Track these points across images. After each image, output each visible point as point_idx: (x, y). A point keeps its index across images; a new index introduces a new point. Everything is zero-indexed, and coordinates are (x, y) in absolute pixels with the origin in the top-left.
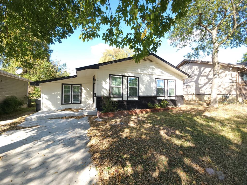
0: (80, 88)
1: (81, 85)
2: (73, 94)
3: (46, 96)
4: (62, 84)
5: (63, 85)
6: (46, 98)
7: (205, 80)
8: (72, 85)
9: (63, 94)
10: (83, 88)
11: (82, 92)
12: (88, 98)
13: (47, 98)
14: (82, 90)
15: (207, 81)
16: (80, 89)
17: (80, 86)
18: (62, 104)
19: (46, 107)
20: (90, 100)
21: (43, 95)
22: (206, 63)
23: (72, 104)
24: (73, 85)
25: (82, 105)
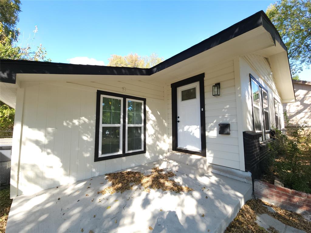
0: (143, 107)
1: (144, 100)
2: (127, 126)
3: (40, 135)
4: (99, 93)
5: (102, 96)
6: (37, 143)
7: (298, 106)
8: (125, 97)
9: (101, 125)
10: (150, 108)
11: (147, 121)
12: (159, 136)
13: (44, 140)
14: (147, 115)
15: (301, 107)
16: (143, 111)
17: (142, 102)
18: (97, 159)
19: (38, 178)
20: (162, 142)
21: (25, 128)
22: (301, 83)
23: (124, 155)
24: (127, 100)
25: (147, 155)
